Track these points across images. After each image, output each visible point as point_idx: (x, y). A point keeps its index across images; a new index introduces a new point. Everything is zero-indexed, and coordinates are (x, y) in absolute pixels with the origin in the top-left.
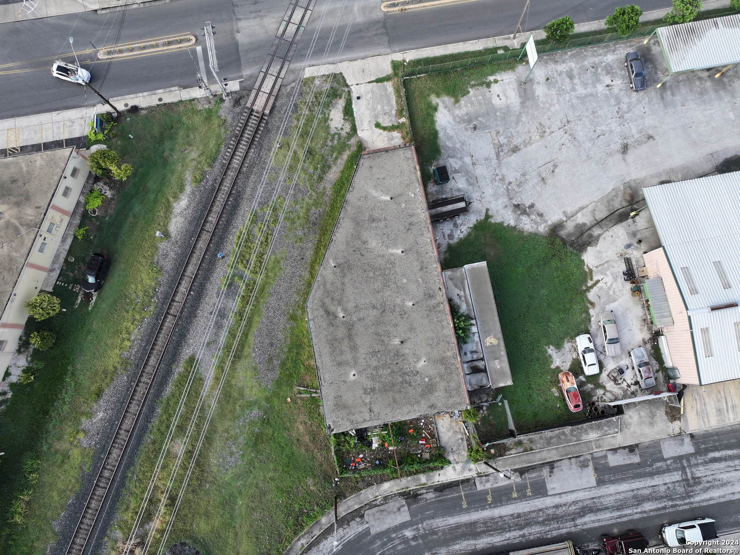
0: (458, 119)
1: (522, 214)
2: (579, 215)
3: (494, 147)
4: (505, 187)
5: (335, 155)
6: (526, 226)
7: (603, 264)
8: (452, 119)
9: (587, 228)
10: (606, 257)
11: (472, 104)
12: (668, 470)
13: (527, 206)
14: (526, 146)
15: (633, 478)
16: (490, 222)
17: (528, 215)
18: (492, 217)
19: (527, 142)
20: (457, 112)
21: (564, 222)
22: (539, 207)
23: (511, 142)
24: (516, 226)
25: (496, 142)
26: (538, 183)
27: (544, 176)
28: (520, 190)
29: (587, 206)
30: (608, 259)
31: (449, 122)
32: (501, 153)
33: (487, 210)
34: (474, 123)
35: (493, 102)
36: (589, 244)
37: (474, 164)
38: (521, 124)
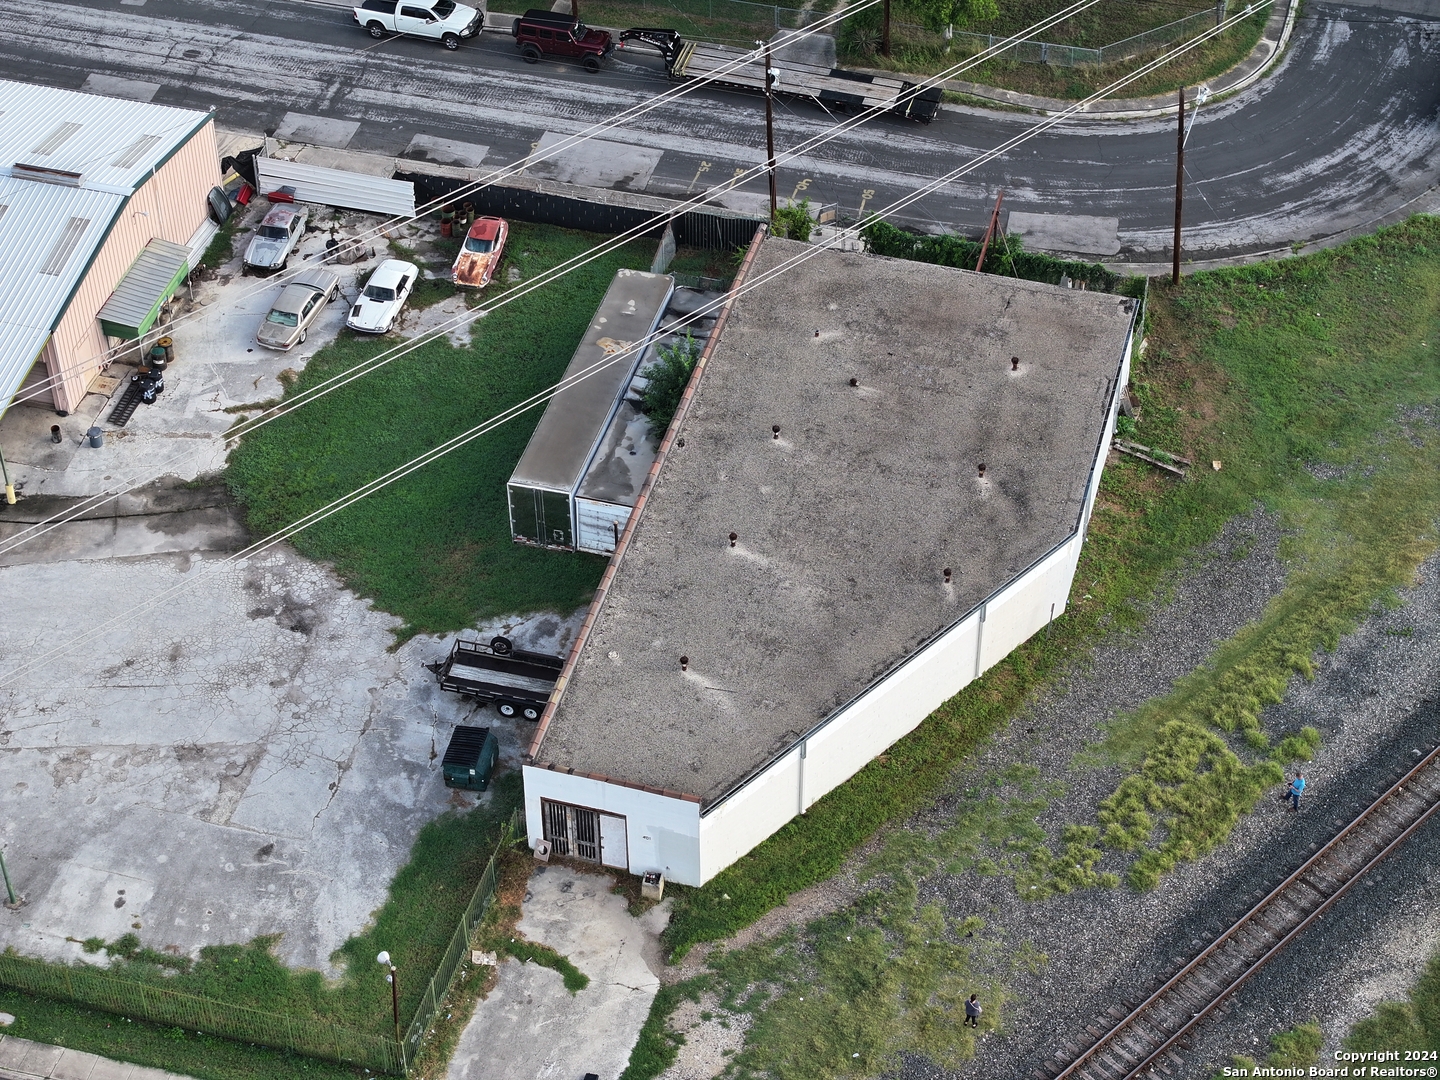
0: (301, 894)
1: (303, 607)
2: (148, 550)
3: (249, 782)
4: (298, 681)
5: (777, 952)
6: (315, 579)
7: (185, 435)
8: (319, 901)
9: (156, 519)
10: (162, 446)
11: (221, 916)
12: (369, 106)
13: (272, 619)
14: (153, 749)
15: (456, 119)
16: (406, 622)
17: (287, 599)
18: (392, 631)
19: (139, 758)
20: (287, 913)
21: (203, 553)
22: (242, 603)
23: (187, 774)
24: (341, 589)
25: (230, 793)
26: (196, 654)
27: (165, 665)
28: (261, 658)
29: (109, 560)
30: (165, 439)
31: (335, 896)
32: (241, 760)
33: (392, 650)
34: (257, 865)
35: (150, 895)
36: (180, 487)
37: (344, 767)
38: (117, 808)
